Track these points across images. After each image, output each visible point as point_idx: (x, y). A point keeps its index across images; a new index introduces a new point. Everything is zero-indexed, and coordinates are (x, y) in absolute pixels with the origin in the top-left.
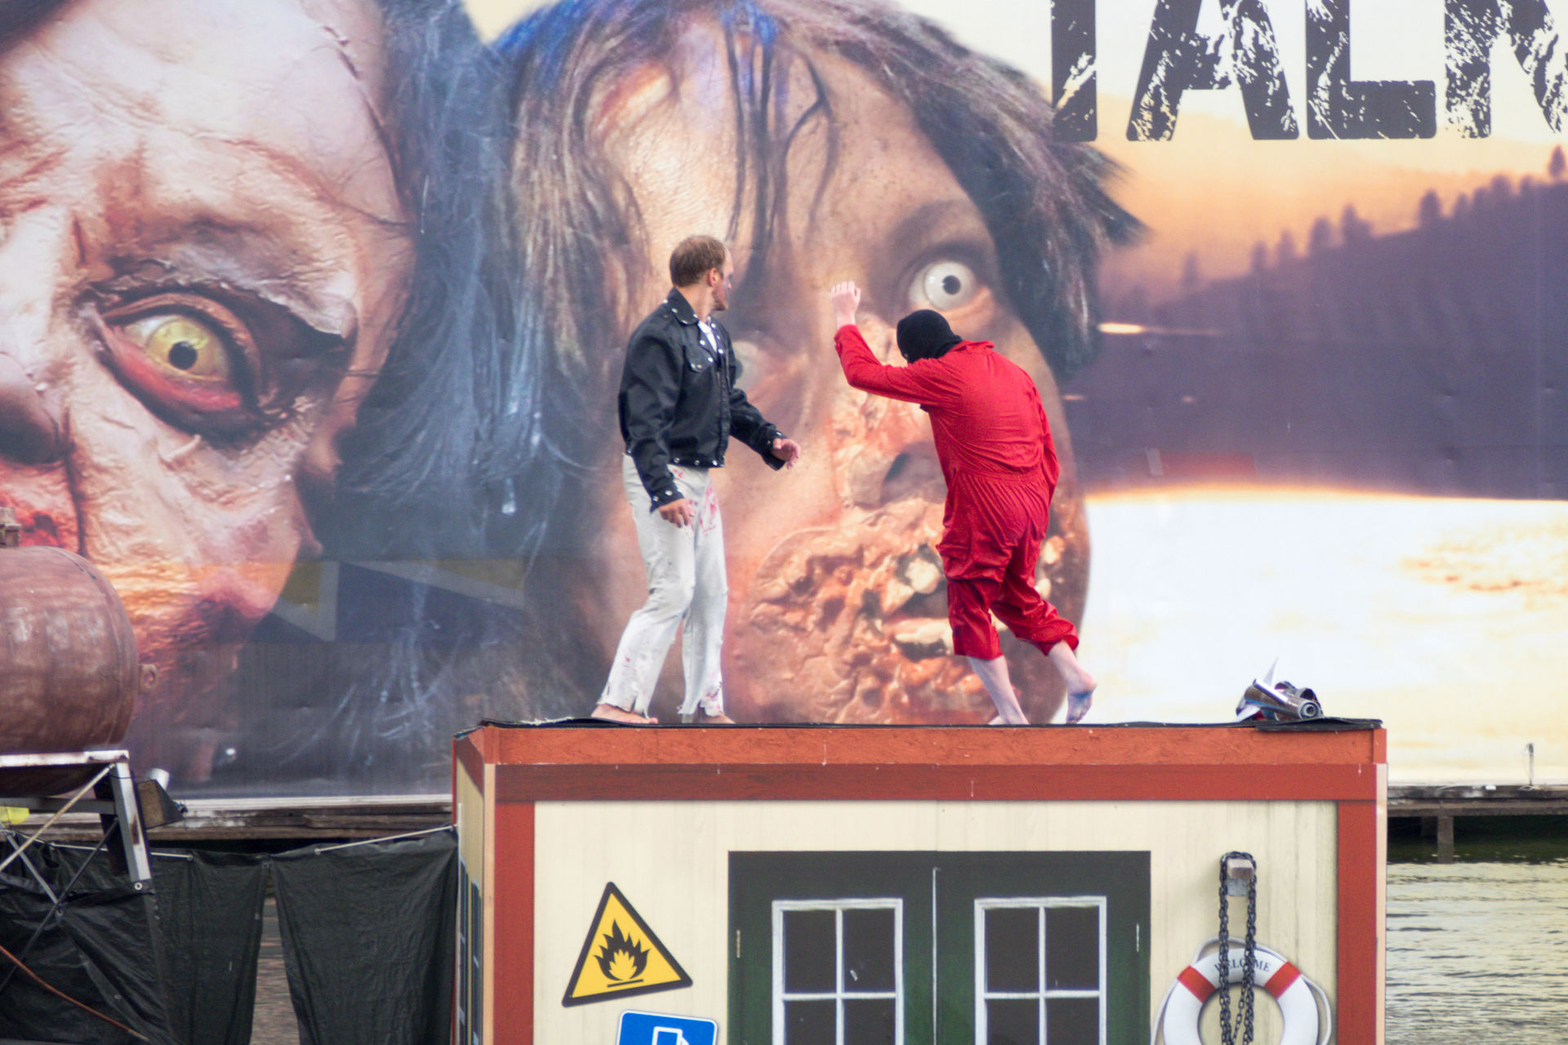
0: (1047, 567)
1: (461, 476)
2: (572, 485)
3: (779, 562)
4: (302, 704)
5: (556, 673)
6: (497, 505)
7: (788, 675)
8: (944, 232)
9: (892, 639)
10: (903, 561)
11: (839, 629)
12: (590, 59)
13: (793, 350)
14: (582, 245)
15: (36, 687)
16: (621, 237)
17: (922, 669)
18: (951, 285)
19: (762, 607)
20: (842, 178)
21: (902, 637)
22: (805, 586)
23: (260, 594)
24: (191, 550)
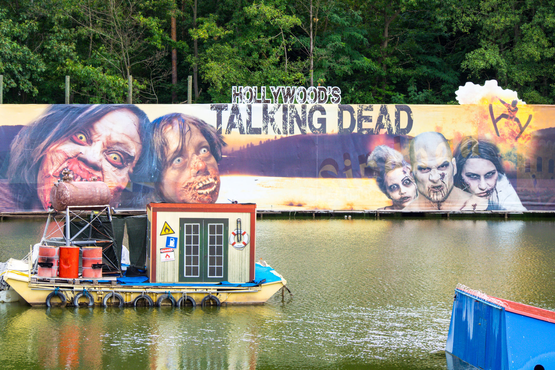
0: (215, 184)
1: (147, 173)
2: (160, 174)
3: (184, 183)
4: (128, 199)
5: (158, 196)
6: (151, 176)
7: (185, 196)
8: (204, 145)
9: (197, 192)
10: (199, 183)
11: (191, 191)
12: (163, 124)
13: (186, 158)
14: (162, 146)
15: (99, 198)
16: (166, 145)
17: (200, 196)
18: (205, 151)
19: (182, 188)
20: (192, 138)
22: (187, 186)
23: (124, 186)
24: (116, 181)
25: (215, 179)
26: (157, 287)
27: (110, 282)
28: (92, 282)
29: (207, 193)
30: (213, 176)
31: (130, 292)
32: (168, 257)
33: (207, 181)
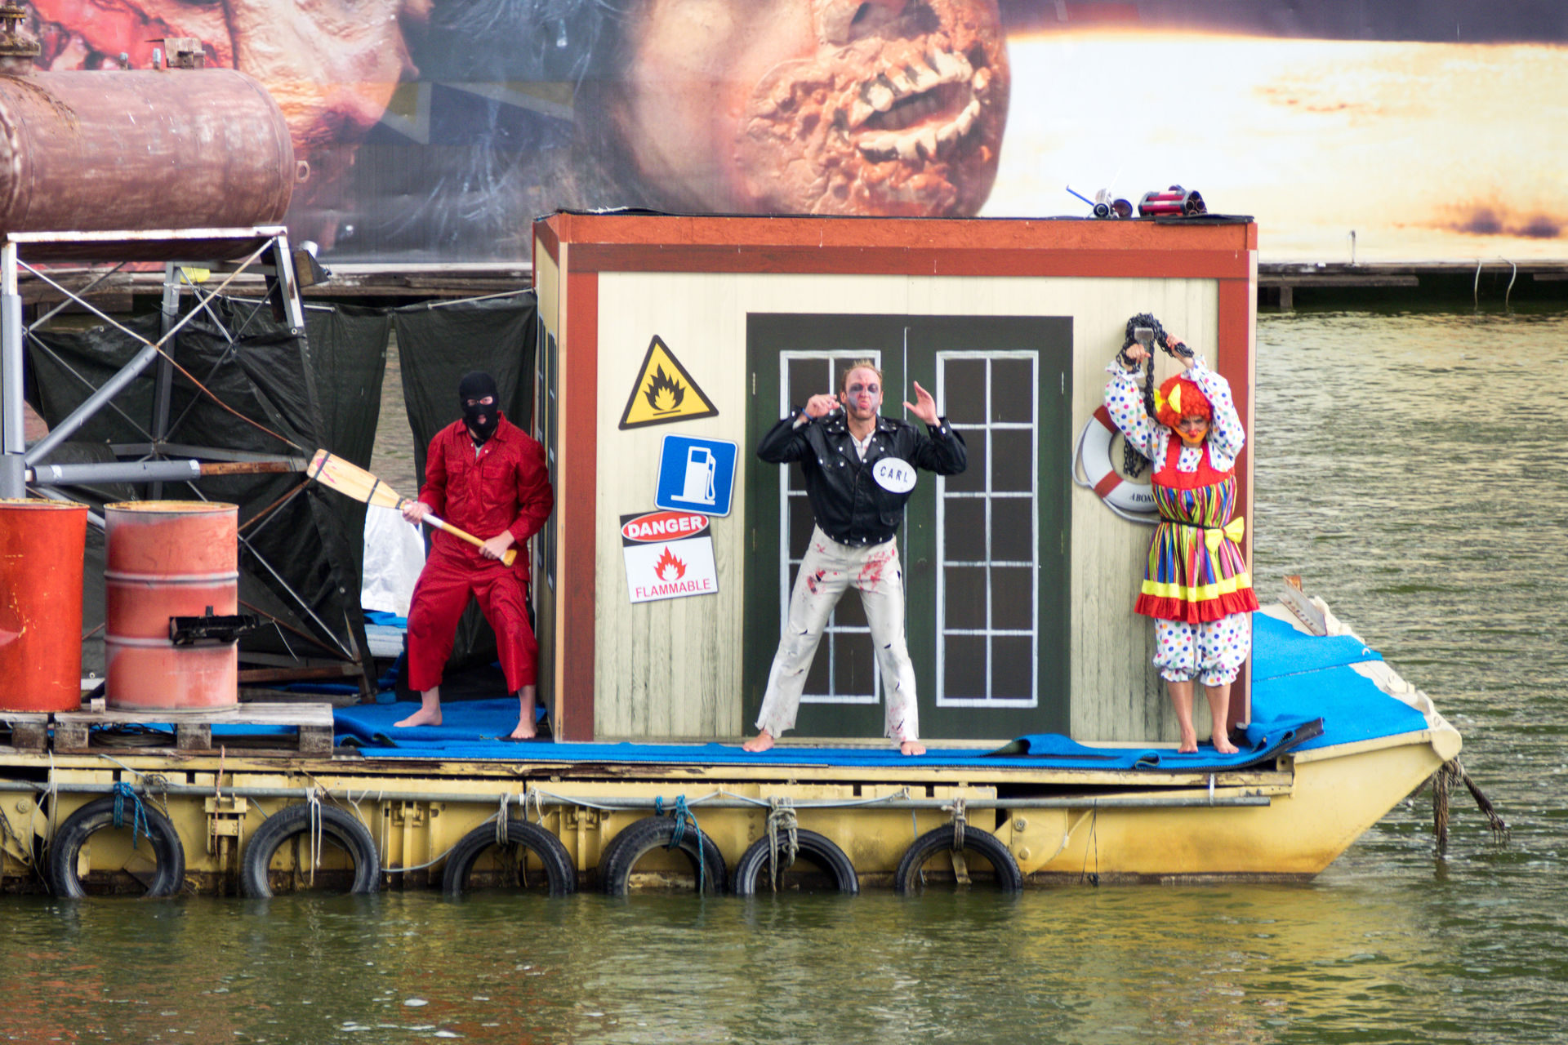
0: (977, 92)
1: (525, 17)
2: (610, 25)
3: (770, 86)
4: (403, 192)
5: (599, 170)
6: (553, 40)
7: (776, 173)
9: (857, 146)
10: (865, 86)
11: (815, 139)
15: (217, 177)
17: (880, 170)
19: (756, 121)
21: (865, 145)
22: (789, 105)
23: (372, 106)
24: (319, 72)
25: (977, 57)
26: (601, 767)
27: (289, 739)
28: (166, 738)
29: (920, 149)
30: (962, 39)
31: (424, 804)
32: (670, 572)
33: (919, 68)
